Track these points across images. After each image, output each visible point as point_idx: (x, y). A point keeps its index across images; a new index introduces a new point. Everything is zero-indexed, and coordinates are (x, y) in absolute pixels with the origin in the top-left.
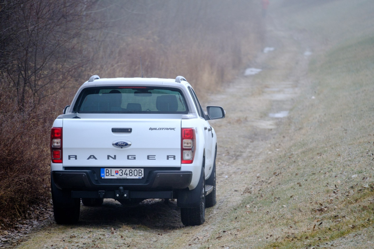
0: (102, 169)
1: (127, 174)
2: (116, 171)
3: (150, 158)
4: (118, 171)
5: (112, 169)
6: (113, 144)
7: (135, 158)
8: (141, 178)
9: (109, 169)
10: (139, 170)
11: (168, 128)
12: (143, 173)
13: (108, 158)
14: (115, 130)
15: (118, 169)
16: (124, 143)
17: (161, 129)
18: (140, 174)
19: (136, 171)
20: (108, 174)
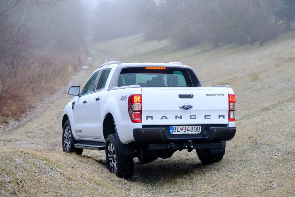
0: (170, 127)
1: (189, 130)
2: (181, 128)
3: (206, 118)
4: (182, 128)
5: (178, 127)
6: (180, 108)
7: (195, 118)
8: (199, 133)
9: (176, 127)
10: (198, 127)
11: (219, 94)
12: (200, 129)
13: (176, 118)
14: (181, 96)
15: (183, 127)
16: (189, 106)
17: (214, 95)
18: (199, 130)
19: (195, 128)
20: (175, 130)
